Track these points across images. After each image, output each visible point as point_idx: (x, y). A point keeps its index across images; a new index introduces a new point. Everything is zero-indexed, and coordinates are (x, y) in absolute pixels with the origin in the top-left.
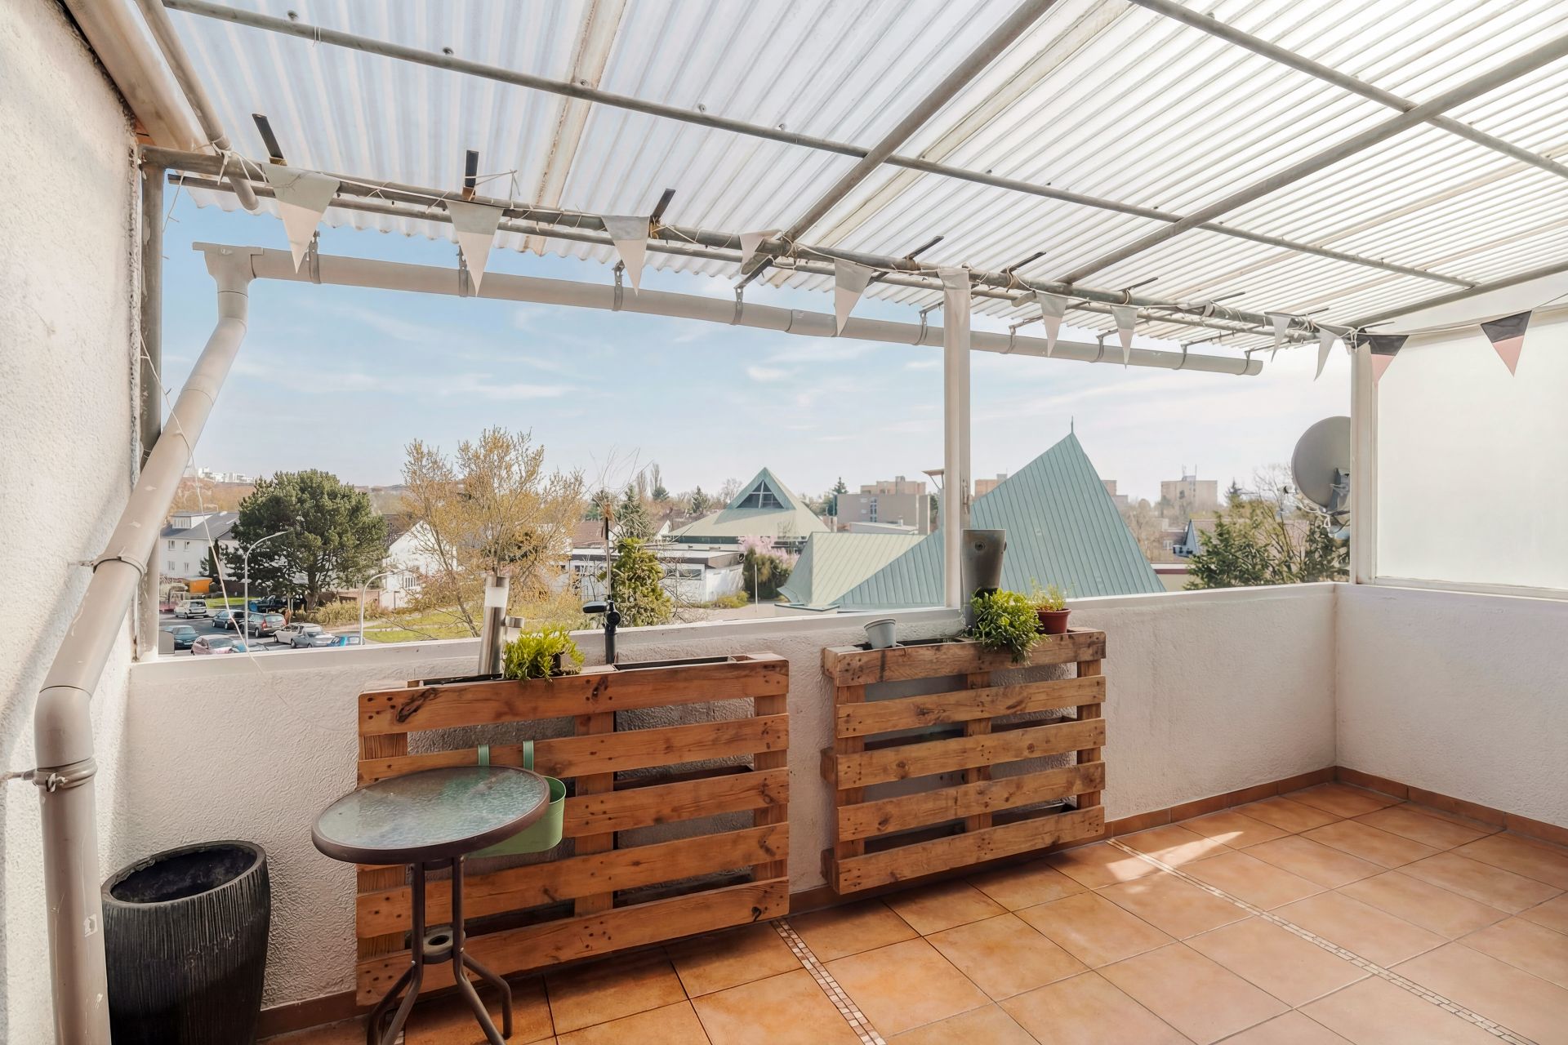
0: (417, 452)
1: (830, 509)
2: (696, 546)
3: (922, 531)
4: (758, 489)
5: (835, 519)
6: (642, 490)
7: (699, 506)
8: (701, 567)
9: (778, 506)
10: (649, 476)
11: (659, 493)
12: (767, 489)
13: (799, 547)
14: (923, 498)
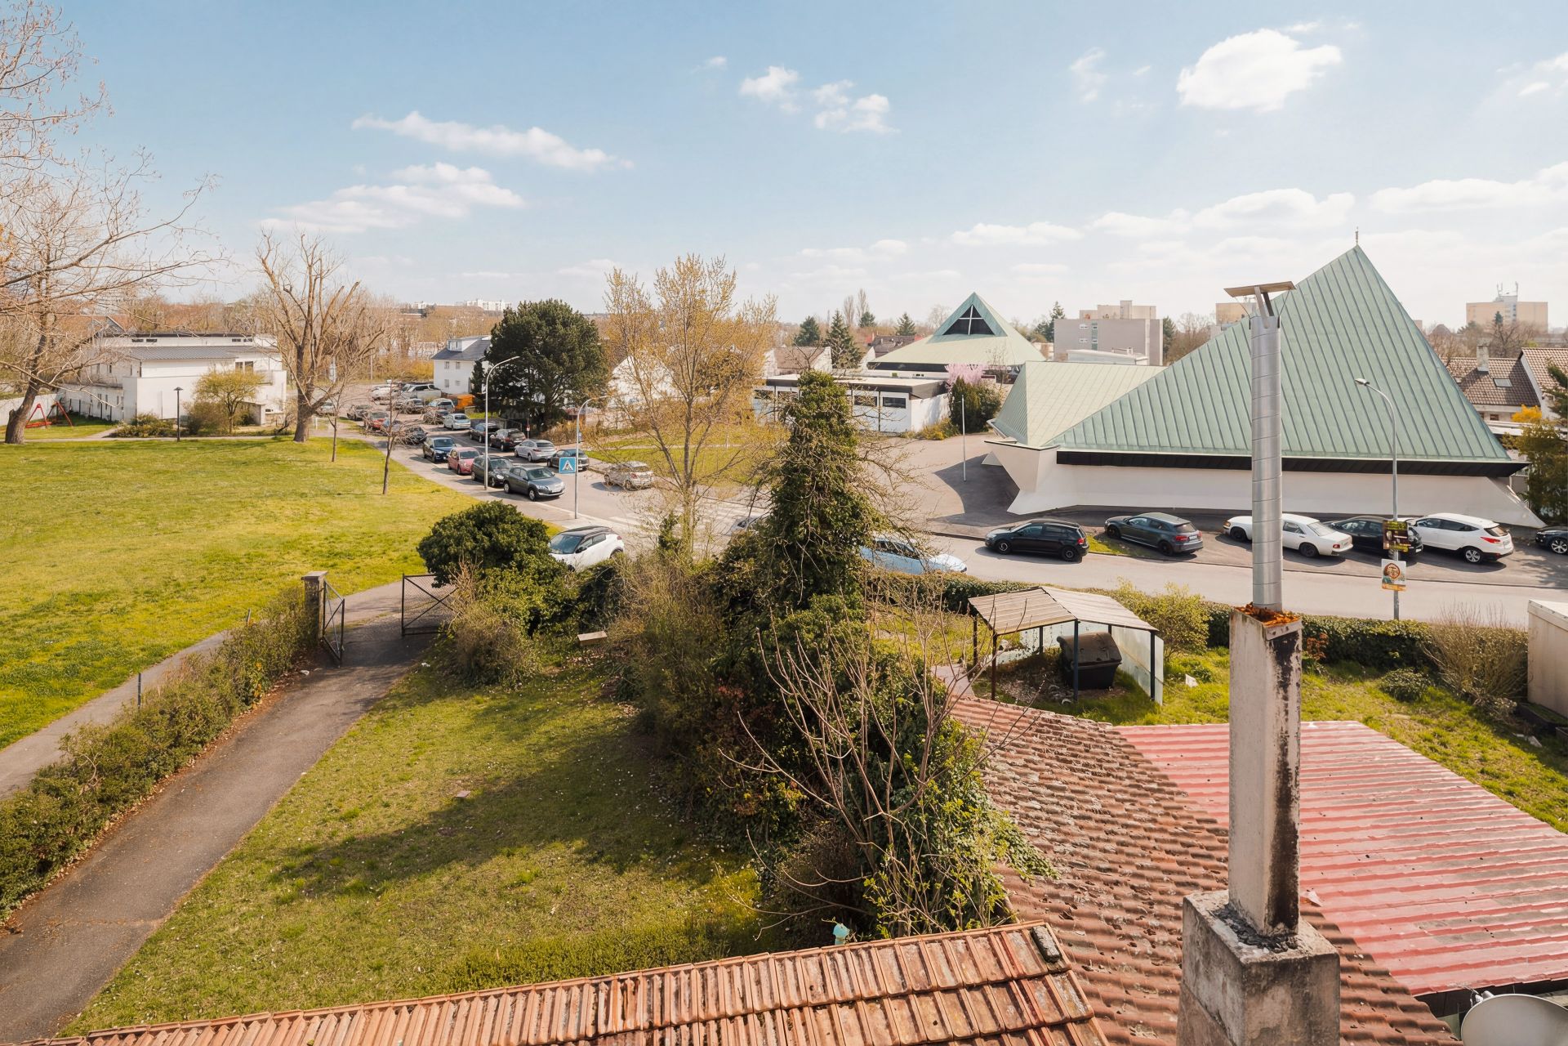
0: (618, 280)
1: (1046, 333)
2: (900, 373)
3: (1153, 363)
4: (967, 314)
5: (1051, 347)
6: (849, 314)
7: (907, 333)
8: (905, 396)
9: (989, 332)
10: (856, 302)
11: (867, 320)
12: (976, 314)
13: (1010, 376)
14: (1154, 323)
